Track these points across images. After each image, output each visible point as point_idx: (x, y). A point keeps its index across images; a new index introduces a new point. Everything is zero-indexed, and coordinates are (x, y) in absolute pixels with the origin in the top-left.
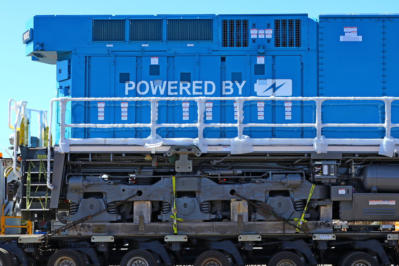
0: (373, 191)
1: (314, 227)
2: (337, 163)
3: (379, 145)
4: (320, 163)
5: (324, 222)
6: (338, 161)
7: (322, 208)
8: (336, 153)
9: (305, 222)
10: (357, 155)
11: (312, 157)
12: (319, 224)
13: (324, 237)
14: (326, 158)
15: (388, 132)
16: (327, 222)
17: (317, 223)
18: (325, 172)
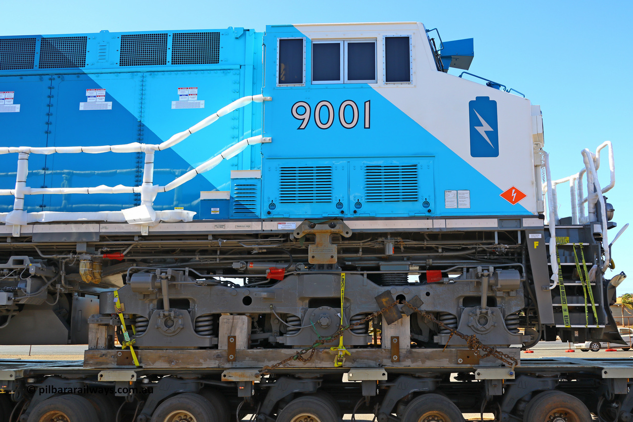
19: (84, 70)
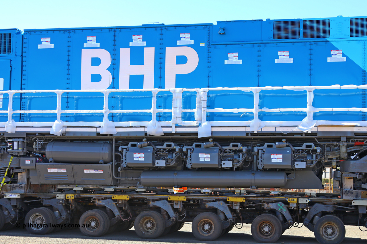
0: (50, 162)
1: (11, 188)
2: (23, 140)
3: (51, 127)
4: (11, 140)
5: (19, 185)
6: (24, 138)
7: (19, 174)
8: (22, 133)
9: (4, 184)
10: (37, 134)
11: (5, 136)
12: (15, 186)
13: (12, 196)
14: (16, 136)
15: (58, 117)
16: (21, 184)
17: (13, 185)
18: (15, 147)
19: (328, 39)
